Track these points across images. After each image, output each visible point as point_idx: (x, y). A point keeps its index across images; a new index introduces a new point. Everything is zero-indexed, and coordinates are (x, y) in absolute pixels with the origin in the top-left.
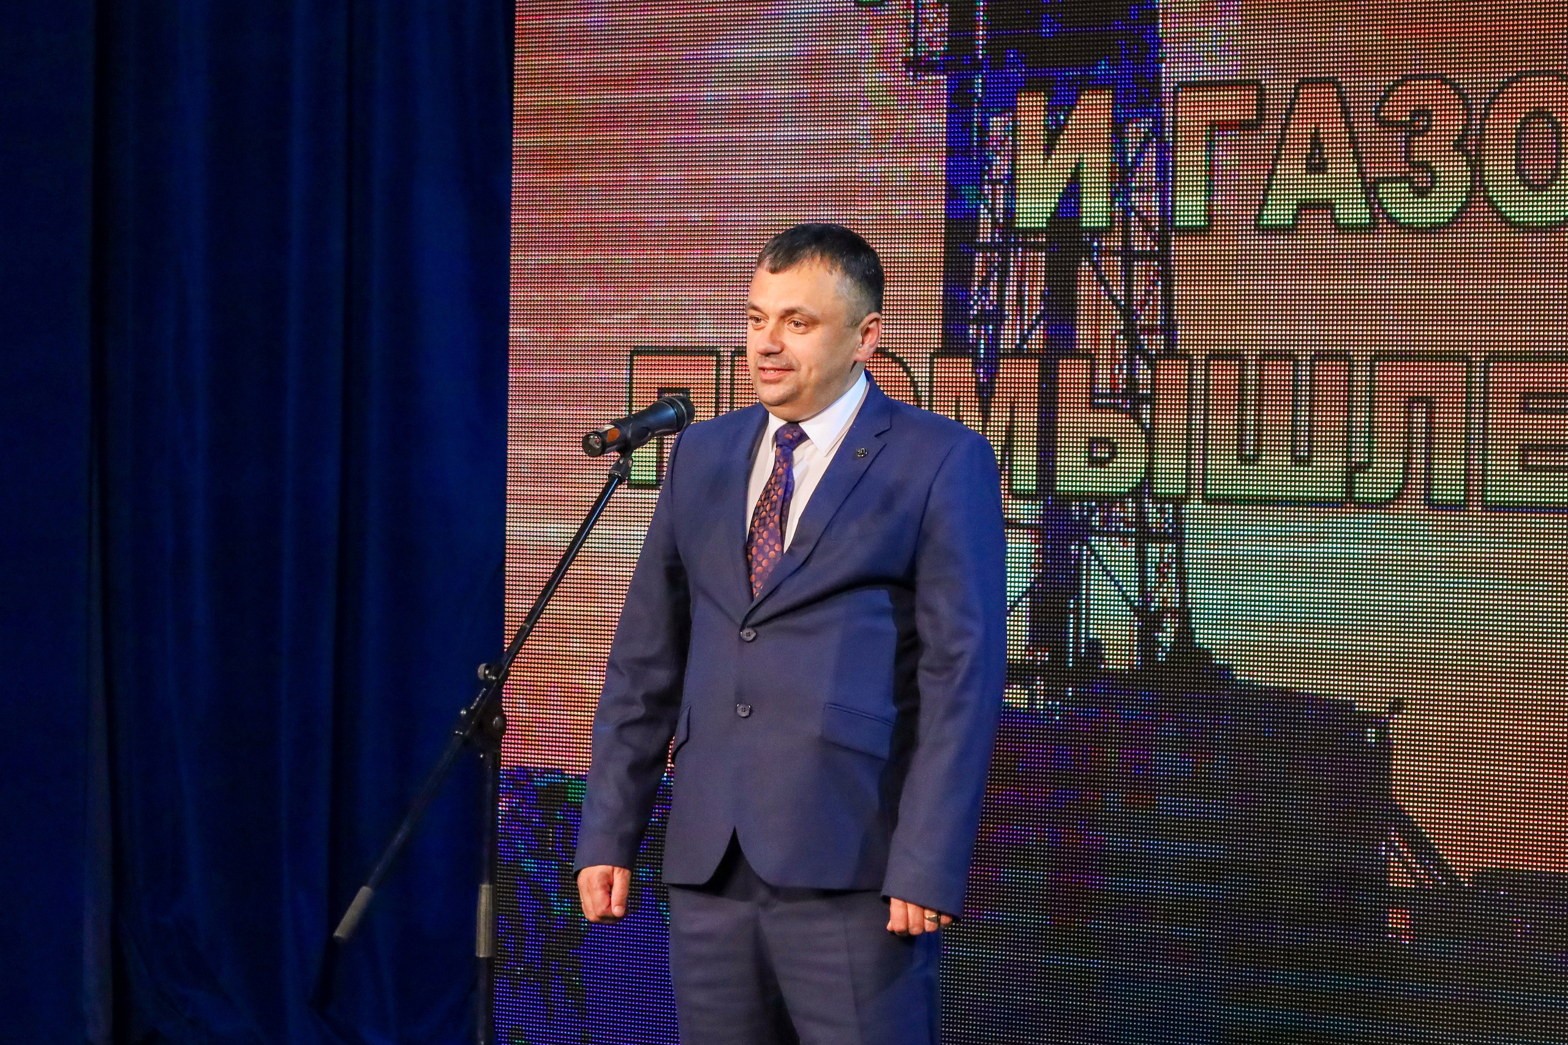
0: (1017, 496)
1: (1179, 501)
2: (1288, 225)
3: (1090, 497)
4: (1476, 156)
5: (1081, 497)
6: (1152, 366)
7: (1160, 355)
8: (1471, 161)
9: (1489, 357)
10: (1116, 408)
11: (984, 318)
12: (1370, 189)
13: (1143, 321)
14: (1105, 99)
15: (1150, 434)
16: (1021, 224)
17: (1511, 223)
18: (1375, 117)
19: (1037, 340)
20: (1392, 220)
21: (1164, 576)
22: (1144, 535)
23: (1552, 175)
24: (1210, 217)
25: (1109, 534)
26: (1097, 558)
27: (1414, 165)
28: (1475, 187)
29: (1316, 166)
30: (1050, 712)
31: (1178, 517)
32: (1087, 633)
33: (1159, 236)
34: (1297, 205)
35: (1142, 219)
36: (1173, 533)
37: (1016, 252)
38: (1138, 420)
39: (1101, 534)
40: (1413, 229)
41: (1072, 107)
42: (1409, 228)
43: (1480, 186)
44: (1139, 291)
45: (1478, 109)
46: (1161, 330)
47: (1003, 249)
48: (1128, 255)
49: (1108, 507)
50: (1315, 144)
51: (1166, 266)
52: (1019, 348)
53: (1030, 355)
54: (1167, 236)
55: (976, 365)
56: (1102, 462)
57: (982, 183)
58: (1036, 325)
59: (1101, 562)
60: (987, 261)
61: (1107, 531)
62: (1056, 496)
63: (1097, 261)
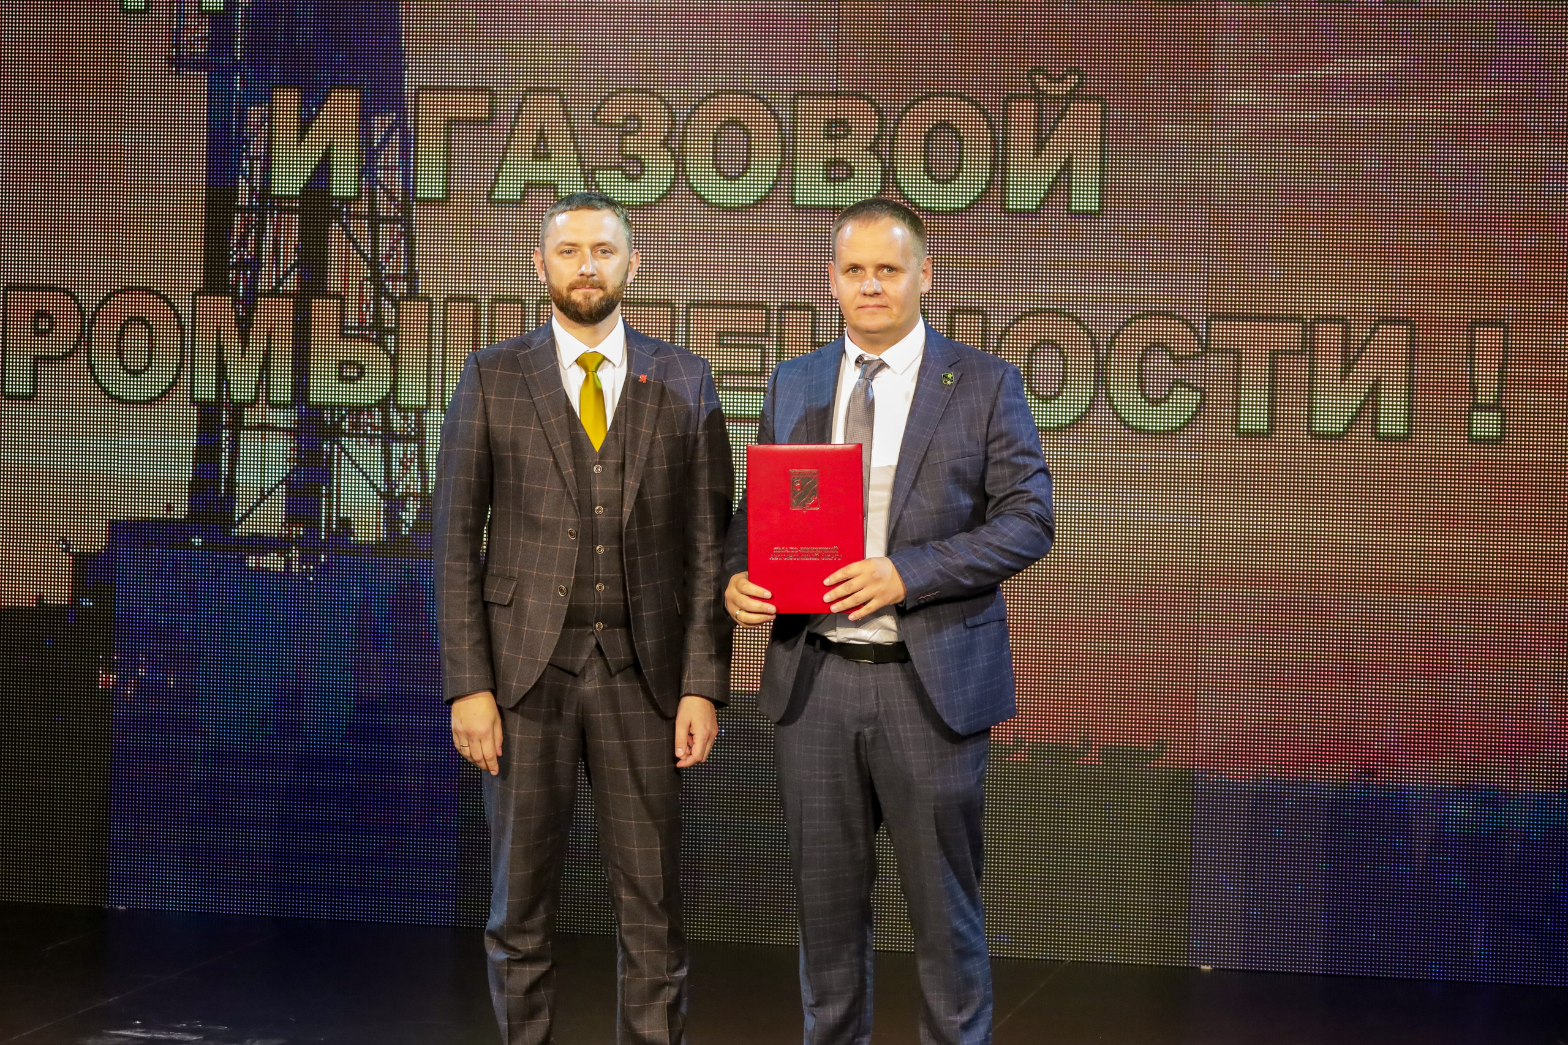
0: (274, 405)
1: (420, 411)
2: (517, 200)
3: (340, 408)
4: (679, 152)
5: (333, 407)
6: (396, 304)
7: (403, 297)
8: (675, 156)
9: (690, 304)
10: (365, 338)
11: (242, 265)
12: (589, 175)
13: (388, 271)
14: (353, 96)
15: (394, 358)
16: (276, 191)
17: (708, 203)
18: (593, 119)
19: (291, 284)
21: (407, 468)
22: (389, 437)
23: (743, 169)
24: (448, 192)
25: (358, 436)
26: (347, 454)
27: (625, 157)
28: (678, 175)
29: (541, 154)
30: (303, 575)
31: (420, 423)
32: (338, 513)
33: (402, 205)
34: (525, 184)
35: (386, 191)
36: (415, 436)
37: (272, 214)
38: (384, 347)
39: (350, 435)
41: (324, 101)
43: (682, 175)
44: (383, 249)
45: (680, 118)
46: (404, 278)
47: (261, 211)
48: (375, 220)
49: (357, 415)
50: (540, 138)
51: (409, 228)
52: (276, 289)
53: (285, 295)
54: (409, 205)
55: (236, 301)
56: (351, 380)
57: (240, 160)
58: (290, 272)
59: (350, 458)
60: (245, 221)
61: (356, 434)
62: (309, 405)
63: (346, 223)
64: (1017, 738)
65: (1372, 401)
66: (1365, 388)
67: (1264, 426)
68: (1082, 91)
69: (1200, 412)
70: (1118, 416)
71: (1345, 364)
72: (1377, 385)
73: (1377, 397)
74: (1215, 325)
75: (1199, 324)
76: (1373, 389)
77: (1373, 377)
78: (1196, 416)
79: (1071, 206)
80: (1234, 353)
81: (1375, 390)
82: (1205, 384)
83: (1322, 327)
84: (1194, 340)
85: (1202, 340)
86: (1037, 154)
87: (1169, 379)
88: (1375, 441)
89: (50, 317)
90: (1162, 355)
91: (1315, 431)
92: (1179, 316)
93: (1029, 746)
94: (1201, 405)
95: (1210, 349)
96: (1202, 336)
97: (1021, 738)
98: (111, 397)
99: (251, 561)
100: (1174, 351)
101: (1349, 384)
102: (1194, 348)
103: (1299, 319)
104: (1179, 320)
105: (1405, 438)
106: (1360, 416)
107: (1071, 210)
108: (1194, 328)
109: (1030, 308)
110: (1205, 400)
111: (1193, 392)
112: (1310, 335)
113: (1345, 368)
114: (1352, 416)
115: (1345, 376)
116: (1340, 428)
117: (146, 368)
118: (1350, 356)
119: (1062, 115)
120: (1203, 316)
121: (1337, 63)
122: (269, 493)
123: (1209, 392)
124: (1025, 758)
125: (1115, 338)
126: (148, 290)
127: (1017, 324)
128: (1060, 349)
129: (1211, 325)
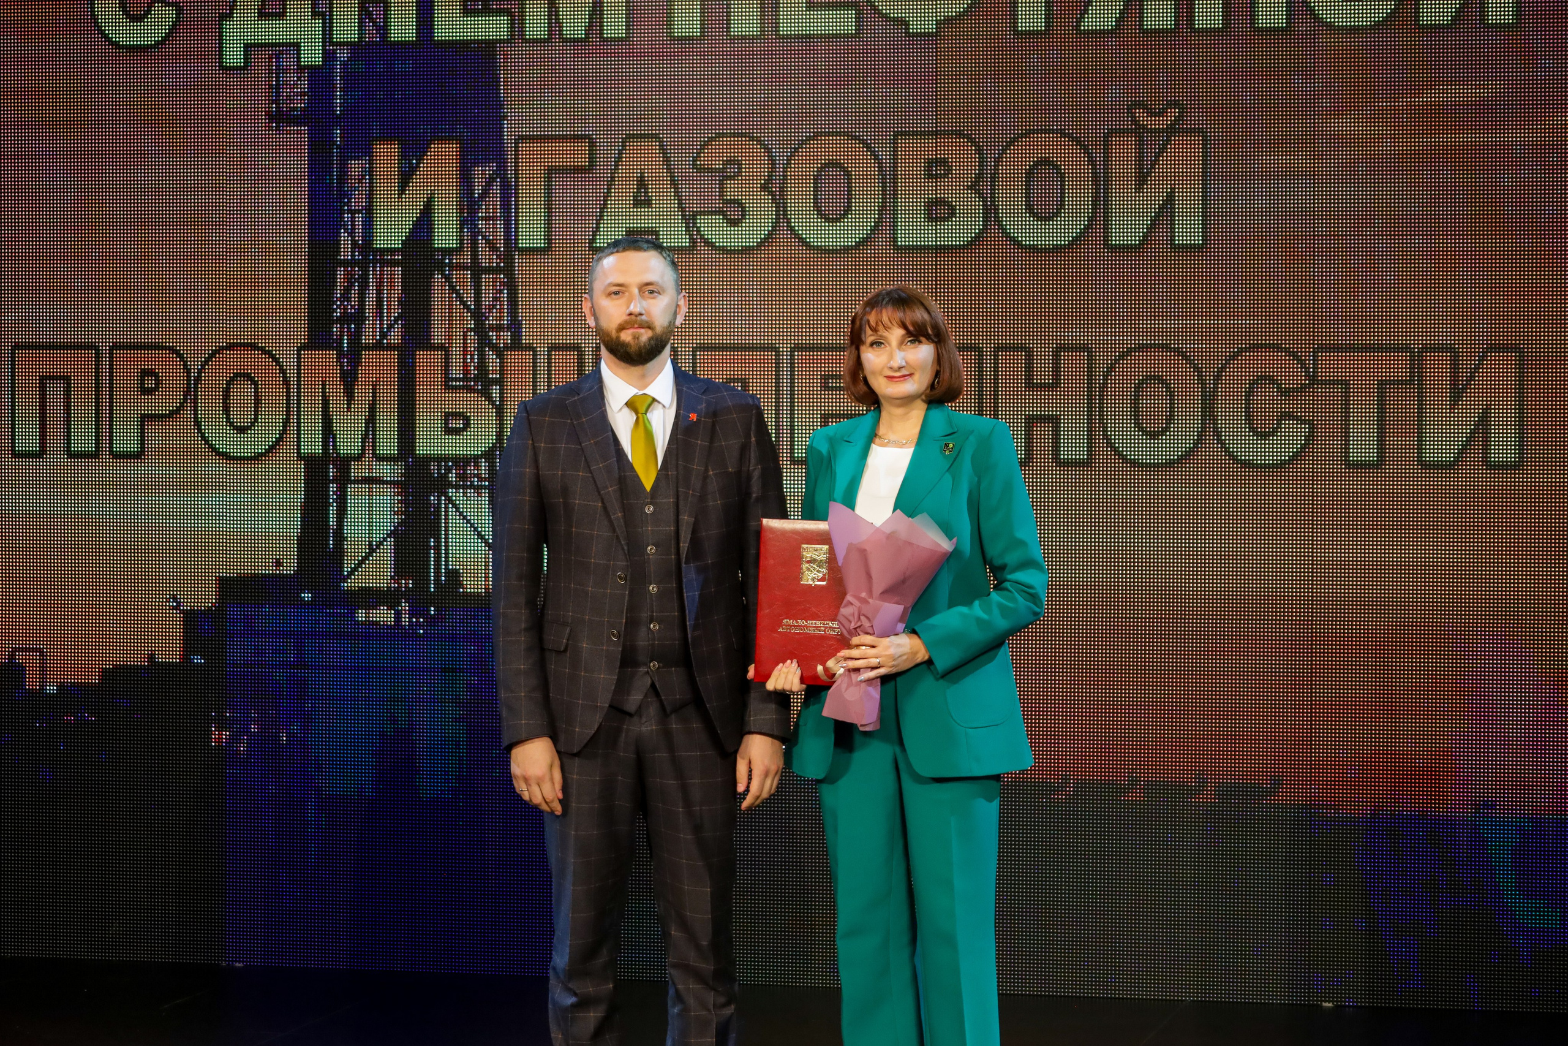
0: (380, 459)
3: (446, 459)
4: (779, 195)
5: (439, 459)
6: (500, 354)
7: (507, 347)
8: (776, 199)
9: (795, 348)
10: (470, 390)
11: (345, 319)
12: (690, 220)
13: (491, 321)
14: (451, 150)
15: (500, 409)
16: (379, 244)
17: (810, 246)
18: (693, 165)
19: (395, 337)
20: (707, 243)
23: (844, 210)
24: (549, 240)
25: (465, 487)
26: (455, 506)
27: (727, 202)
28: (779, 218)
29: (642, 201)
30: (414, 628)
32: (447, 565)
33: (504, 255)
35: (488, 241)
37: (374, 267)
38: (489, 398)
39: (457, 487)
40: (727, 250)
41: (424, 153)
42: (723, 250)
44: (487, 300)
45: (781, 161)
47: (364, 265)
48: (477, 270)
49: (463, 466)
50: (641, 185)
51: (511, 278)
52: (380, 342)
53: (390, 347)
54: (512, 255)
55: (340, 356)
56: (457, 431)
57: (342, 212)
58: (394, 324)
59: (458, 509)
60: (348, 275)
61: (463, 485)
62: (416, 458)
63: (449, 274)
64: (1132, 777)
65: (1482, 429)
66: (1474, 417)
67: (1373, 457)
68: (1183, 124)
69: (1309, 444)
70: (1227, 450)
71: (1454, 393)
72: (1487, 413)
73: (1487, 425)
74: (1322, 356)
75: (1305, 356)
76: (1482, 417)
77: (1482, 405)
78: (1305, 448)
79: (1175, 240)
80: (1342, 384)
81: (1484, 418)
82: (1313, 416)
83: (1430, 356)
84: (1301, 372)
85: (1309, 372)
86: (1139, 189)
87: (1277, 412)
88: (1486, 470)
89: (156, 375)
90: (1269, 388)
91: (1425, 461)
92: (1285, 348)
93: (1144, 785)
94: (1310, 437)
95: (1318, 380)
96: (1309, 368)
97: (1136, 777)
98: (218, 453)
99: (361, 615)
100: (1281, 384)
101: (1458, 413)
102: (1301, 380)
103: (1406, 348)
104: (1285, 352)
105: (1517, 466)
106: (1470, 445)
107: (1175, 244)
108: (1301, 360)
109: (1135, 344)
110: (1314, 432)
111: (1301, 424)
112: (1418, 364)
113: (1454, 397)
114: (1462, 445)
115: (1454, 405)
116: (1450, 457)
117: (253, 424)
118: (1459, 385)
119: (1163, 149)
120: (1309, 348)
121: (1439, 89)
122: (378, 547)
123: (1317, 424)
124: (1140, 797)
125: (1222, 372)
126: (253, 346)
127: (1123, 360)
128: (1166, 384)
129: (1318, 356)
